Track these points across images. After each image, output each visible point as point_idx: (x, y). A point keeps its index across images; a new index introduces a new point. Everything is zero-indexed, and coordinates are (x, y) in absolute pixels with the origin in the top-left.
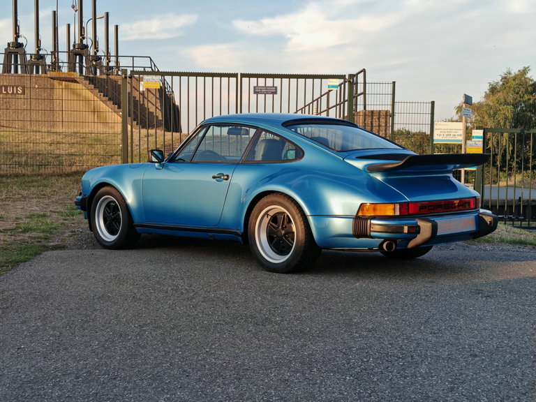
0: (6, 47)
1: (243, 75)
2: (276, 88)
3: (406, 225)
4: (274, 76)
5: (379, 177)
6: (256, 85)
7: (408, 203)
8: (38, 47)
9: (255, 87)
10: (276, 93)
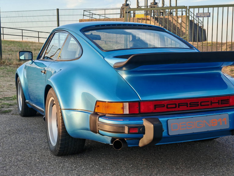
0: (122, 6)
1: (190, 7)
2: (210, 13)
3: (126, 125)
4: (208, 7)
5: (124, 76)
6: (198, 12)
7: (139, 102)
8: (138, 5)
9: (197, 14)
10: (209, 16)
